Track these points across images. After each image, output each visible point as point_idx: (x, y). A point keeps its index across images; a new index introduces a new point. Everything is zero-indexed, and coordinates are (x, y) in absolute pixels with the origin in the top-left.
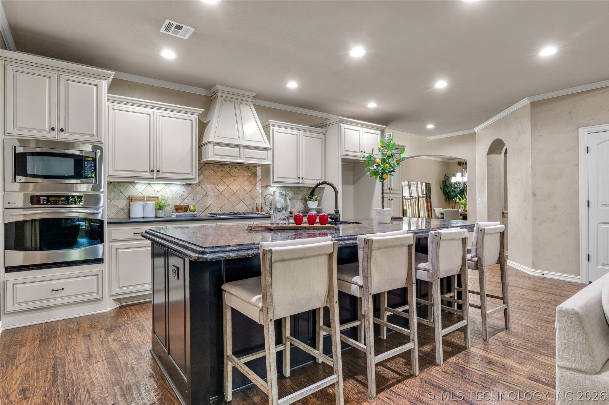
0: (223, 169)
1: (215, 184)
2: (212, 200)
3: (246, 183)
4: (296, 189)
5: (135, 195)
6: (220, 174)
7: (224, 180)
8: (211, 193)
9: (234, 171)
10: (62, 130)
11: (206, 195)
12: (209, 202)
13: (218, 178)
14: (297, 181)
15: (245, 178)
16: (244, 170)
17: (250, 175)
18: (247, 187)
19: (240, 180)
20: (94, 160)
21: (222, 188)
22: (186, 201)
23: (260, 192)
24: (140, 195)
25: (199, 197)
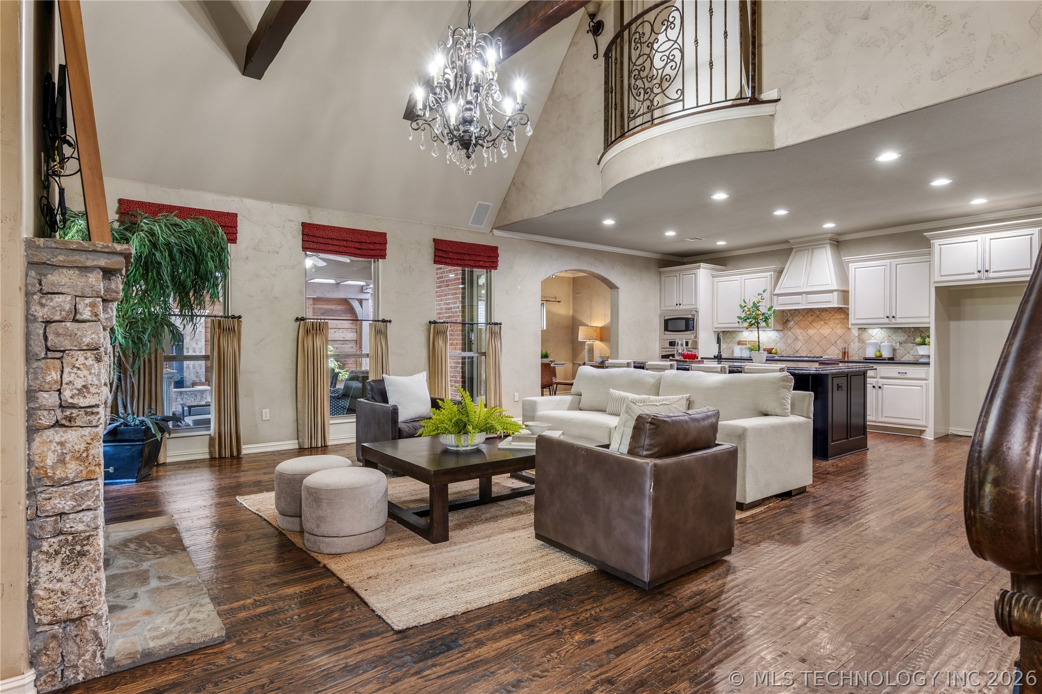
0: (813, 314)
1: (804, 329)
2: (801, 344)
3: (839, 326)
4: (913, 329)
5: (742, 340)
6: (810, 319)
7: (814, 324)
8: (800, 337)
9: (825, 315)
10: (680, 304)
11: (796, 339)
12: (799, 345)
13: (807, 322)
14: (887, 321)
15: (837, 321)
16: (835, 313)
17: (844, 317)
18: (840, 331)
19: (831, 323)
20: (693, 319)
21: (811, 332)
22: (778, 345)
23: (857, 335)
24: (745, 340)
25: (789, 341)
